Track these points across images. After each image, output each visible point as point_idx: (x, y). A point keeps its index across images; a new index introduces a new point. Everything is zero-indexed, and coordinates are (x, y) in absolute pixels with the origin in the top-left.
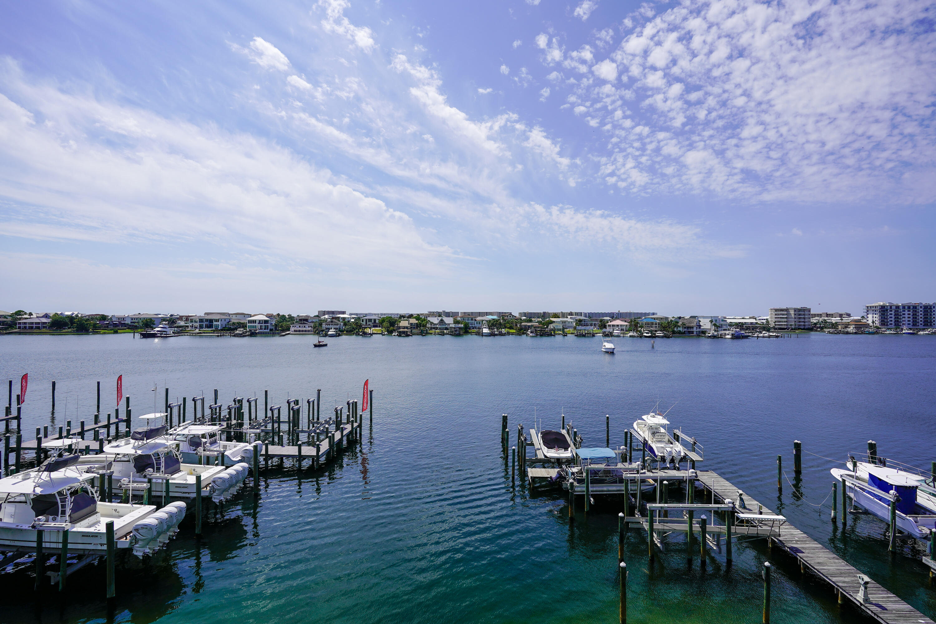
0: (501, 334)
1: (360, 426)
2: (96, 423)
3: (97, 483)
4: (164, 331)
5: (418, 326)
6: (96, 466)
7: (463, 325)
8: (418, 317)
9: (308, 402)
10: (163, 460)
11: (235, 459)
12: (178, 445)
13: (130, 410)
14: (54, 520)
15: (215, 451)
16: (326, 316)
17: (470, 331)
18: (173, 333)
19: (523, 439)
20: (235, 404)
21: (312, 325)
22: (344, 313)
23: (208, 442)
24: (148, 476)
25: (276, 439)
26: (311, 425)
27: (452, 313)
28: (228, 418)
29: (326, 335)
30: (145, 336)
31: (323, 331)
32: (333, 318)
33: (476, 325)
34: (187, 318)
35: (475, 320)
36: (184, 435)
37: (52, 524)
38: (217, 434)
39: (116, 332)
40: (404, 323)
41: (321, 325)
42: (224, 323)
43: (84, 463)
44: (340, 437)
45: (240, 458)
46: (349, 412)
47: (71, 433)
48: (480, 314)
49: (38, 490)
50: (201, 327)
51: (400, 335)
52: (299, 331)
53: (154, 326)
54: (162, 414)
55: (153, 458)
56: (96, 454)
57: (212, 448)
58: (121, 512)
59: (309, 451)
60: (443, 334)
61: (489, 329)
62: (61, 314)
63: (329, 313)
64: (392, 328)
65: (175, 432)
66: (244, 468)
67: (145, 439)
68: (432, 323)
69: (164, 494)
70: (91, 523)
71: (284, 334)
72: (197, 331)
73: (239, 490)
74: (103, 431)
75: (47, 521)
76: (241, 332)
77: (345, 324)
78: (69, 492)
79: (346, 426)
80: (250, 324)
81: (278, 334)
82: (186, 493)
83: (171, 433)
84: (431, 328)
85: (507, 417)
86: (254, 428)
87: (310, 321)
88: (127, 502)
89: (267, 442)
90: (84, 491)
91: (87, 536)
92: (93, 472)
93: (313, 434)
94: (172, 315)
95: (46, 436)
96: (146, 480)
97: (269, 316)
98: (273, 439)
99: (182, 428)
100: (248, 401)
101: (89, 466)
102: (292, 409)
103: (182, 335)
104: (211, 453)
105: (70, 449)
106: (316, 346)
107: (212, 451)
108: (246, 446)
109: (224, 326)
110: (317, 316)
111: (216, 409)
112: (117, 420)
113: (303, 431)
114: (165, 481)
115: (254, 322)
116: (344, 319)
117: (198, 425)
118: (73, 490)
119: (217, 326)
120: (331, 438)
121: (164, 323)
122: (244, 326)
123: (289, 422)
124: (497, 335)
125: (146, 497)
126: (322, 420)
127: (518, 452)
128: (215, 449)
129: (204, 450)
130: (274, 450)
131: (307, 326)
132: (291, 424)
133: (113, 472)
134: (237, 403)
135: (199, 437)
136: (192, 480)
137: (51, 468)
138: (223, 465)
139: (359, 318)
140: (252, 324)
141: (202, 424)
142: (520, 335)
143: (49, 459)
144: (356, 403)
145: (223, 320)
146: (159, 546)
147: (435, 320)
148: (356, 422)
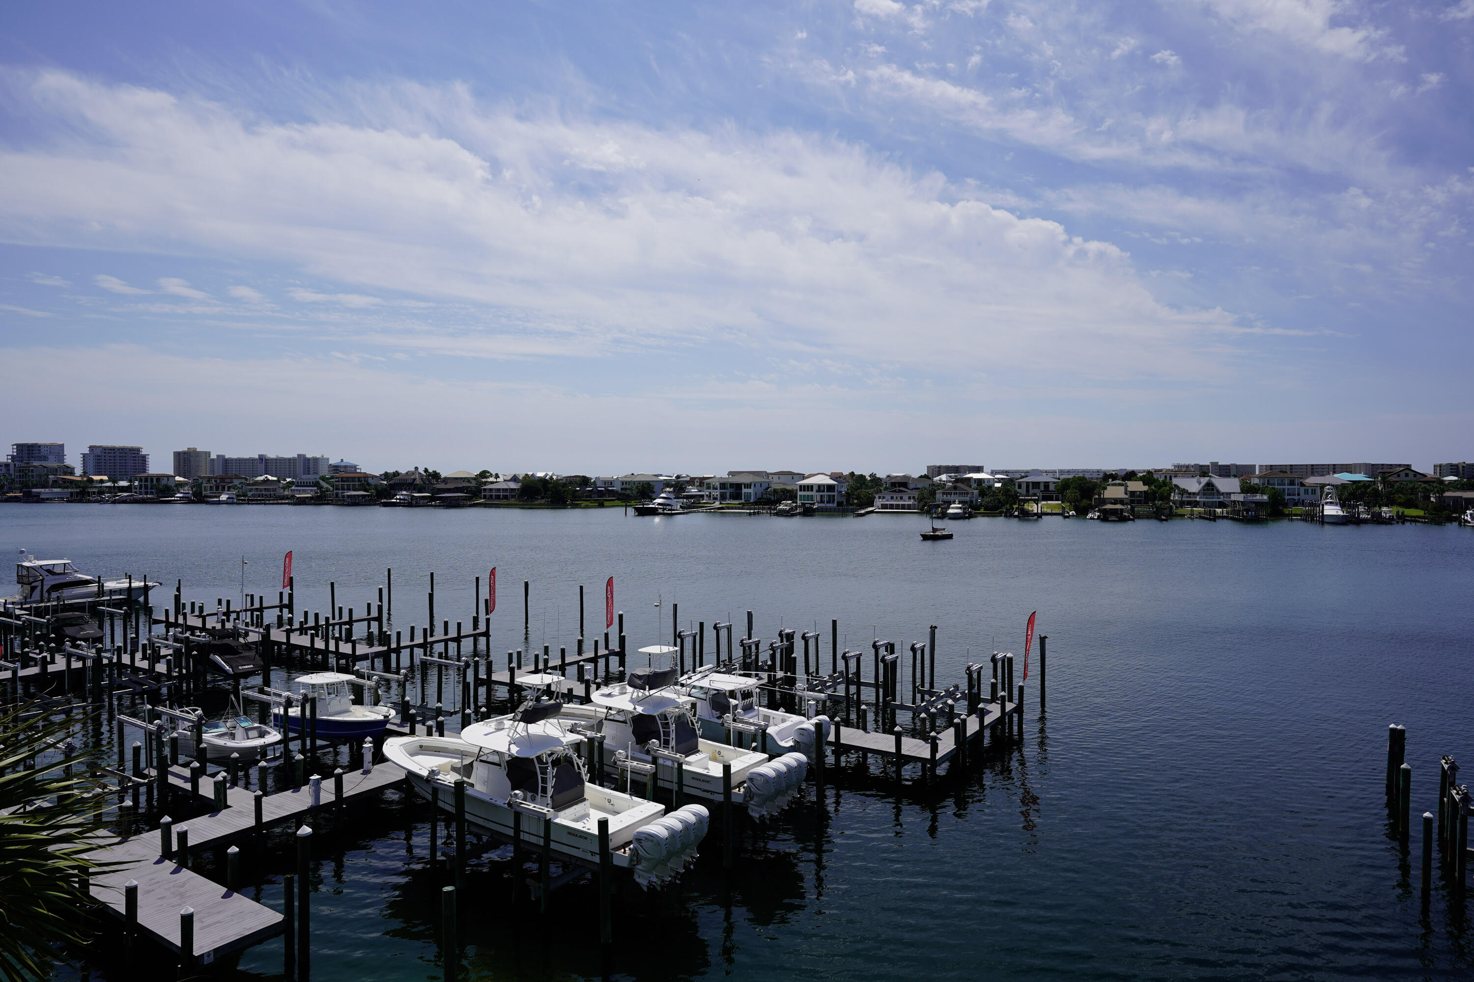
0: (1378, 520)
1: (1019, 709)
2: (580, 653)
3: (584, 751)
4: (668, 505)
5: (1146, 498)
6: (583, 723)
7: (1265, 497)
8: (1149, 478)
9: (913, 649)
10: (673, 727)
11: (783, 744)
12: (694, 706)
13: (624, 637)
14: (533, 800)
15: (751, 724)
16: (944, 477)
17: (1286, 511)
18: (681, 507)
19: (1457, 797)
20: (782, 641)
21: (916, 494)
22: (979, 469)
23: (740, 706)
24: (652, 752)
25: (853, 716)
26: (918, 696)
27: (1237, 466)
28: (769, 666)
29: (944, 516)
30: (643, 512)
31: (938, 506)
32: (957, 480)
33: (1303, 496)
34: (702, 482)
35: (1302, 485)
36: (702, 688)
37: (531, 806)
38: (754, 694)
39: (601, 506)
40: (1113, 492)
41: (933, 494)
42: (760, 490)
43: (568, 716)
44: (977, 728)
45: (791, 743)
46: (995, 677)
47: (550, 665)
48: (1314, 469)
49: (514, 750)
50: (723, 497)
51: (1105, 517)
52: (892, 507)
53: (654, 496)
54: (672, 649)
55: (659, 722)
56: (582, 704)
57: (746, 718)
58: (618, 805)
59: (914, 747)
60: (1214, 518)
61: (1343, 506)
62: (532, 475)
63: (948, 469)
64: (1085, 502)
65: (689, 681)
66: (800, 763)
67: (647, 687)
68: (1183, 492)
69: (675, 787)
70: (578, 815)
71: (863, 511)
72: (717, 504)
73: (792, 802)
74: (589, 667)
75: (525, 799)
76: (788, 508)
77: (982, 494)
78: (550, 760)
79: (989, 707)
80: (803, 493)
81: (853, 511)
82: (708, 791)
83: (684, 682)
84: (1182, 504)
85: (1402, 732)
86: (813, 690)
87: (911, 486)
88: (624, 791)
89: (837, 719)
90: (568, 761)
91: (574, 835)
92: (578, 733)
93: (923, 715)
94: (678, 477)
95: (519, 667)
96: (650, 758)
97: (833, 476)
98: (848, 715)
99: (699, 676)
100: (804, 637)
101: (573, 722)
102: (883, 660)
103: (694, 512)
104: (745, 726)
105: (548, 691)
106: (925, 538)
107: (747, 723)
108: (802, 722)
109: (759, 496)
110: (925, 476)
111: (750, 647)
112: (607, 652)
113: (902, 707)
114: (676, 765)
115: (810, 488)
116: (980, 481)
117: (723, 673)
118: (555, 756)
119: (748, 495)
120: (960, 730)
121: (668, 489)
122: (790, 495)
123: (876, 686)
124: (1365, 521)
125: (649, 786)
126: (939, 688)
127: (1441, 828)
128: (751, 721)
129: (734, 720)
130: (851, 736)
131: (906, 497)
132: (881, 691)
133: (604, 737)
134: (785, 639)
135: (725, 694)
136: (717, 771)
137: (530, 717)
138: (764, 751)
139: (1011, 481)
140: (806, 493)
141: (729, 672)
142: (1439, 523)
143: (525, 703)
144: (1010, 660)
145: (758, 485)
146: (670, 876)
147: (1193, 485)
148: (1011, 700)
